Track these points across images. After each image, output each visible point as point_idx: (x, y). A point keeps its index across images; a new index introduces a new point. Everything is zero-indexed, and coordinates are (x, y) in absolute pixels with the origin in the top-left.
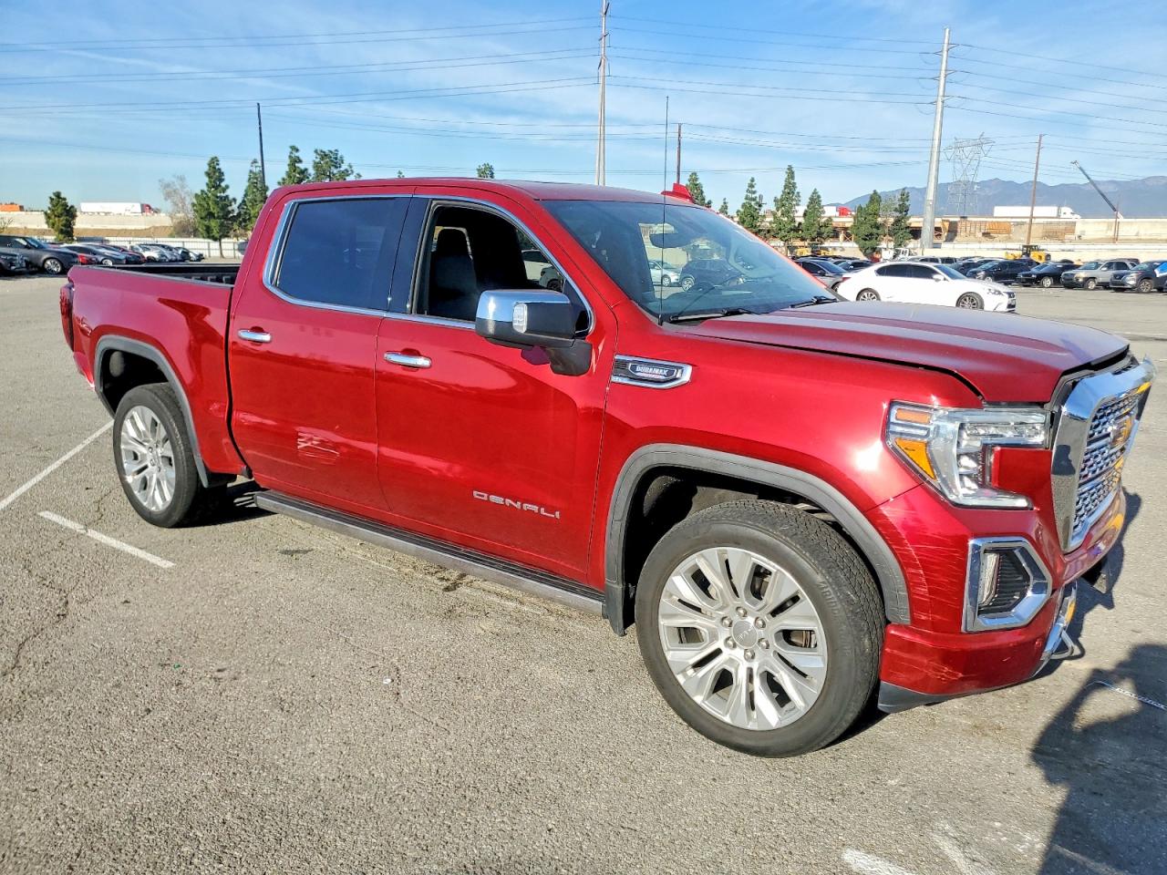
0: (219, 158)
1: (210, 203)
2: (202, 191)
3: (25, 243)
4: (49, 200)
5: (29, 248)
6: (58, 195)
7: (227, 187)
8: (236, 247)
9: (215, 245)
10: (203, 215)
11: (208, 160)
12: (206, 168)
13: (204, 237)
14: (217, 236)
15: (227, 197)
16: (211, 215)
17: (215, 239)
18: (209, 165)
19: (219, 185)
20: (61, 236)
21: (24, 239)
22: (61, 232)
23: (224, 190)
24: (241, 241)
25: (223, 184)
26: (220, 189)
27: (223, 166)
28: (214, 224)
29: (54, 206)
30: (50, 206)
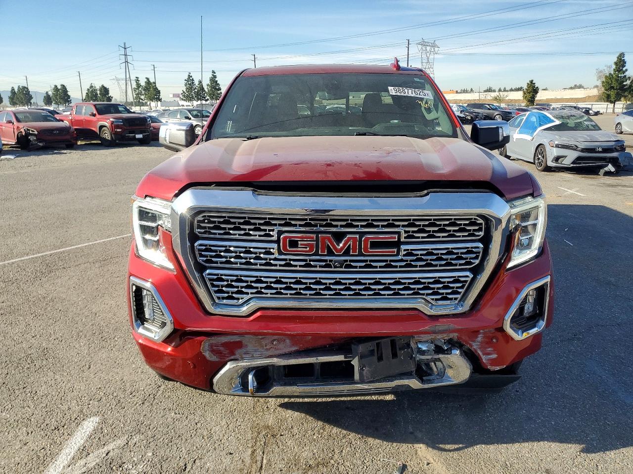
0: (625, 54)
1: (613, 80)
2: (610, 74)
3: (489, 107)
4: (527, 85)
5: (490, 110)
6: (532, 82)
7: (626, 70)
8: (625, 106)
9: (611, 106)
10: (607, 88)
11: (618, 55)
12: (615, 60)
13: (605, 102)
14: (613, 100)
15: (625, 76)
16: (612, 88)
17: (611, 102)
18: (618, 58)
19: (622, 70)
20: (528, 103)
21: (489, 105)
22: (529, 101)
23: (624, 72)
24: (628, 103)
25: (624, 69)
26: (621, 72)
27: (626, 58)
28: (612, 93)
29: (528, 88)
30: (526, 88)
